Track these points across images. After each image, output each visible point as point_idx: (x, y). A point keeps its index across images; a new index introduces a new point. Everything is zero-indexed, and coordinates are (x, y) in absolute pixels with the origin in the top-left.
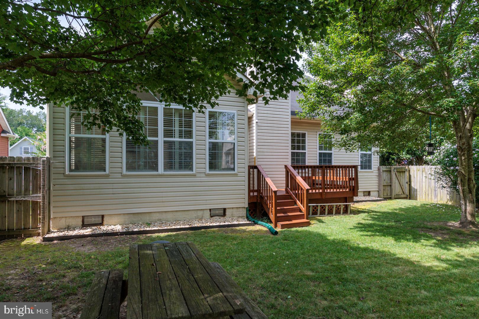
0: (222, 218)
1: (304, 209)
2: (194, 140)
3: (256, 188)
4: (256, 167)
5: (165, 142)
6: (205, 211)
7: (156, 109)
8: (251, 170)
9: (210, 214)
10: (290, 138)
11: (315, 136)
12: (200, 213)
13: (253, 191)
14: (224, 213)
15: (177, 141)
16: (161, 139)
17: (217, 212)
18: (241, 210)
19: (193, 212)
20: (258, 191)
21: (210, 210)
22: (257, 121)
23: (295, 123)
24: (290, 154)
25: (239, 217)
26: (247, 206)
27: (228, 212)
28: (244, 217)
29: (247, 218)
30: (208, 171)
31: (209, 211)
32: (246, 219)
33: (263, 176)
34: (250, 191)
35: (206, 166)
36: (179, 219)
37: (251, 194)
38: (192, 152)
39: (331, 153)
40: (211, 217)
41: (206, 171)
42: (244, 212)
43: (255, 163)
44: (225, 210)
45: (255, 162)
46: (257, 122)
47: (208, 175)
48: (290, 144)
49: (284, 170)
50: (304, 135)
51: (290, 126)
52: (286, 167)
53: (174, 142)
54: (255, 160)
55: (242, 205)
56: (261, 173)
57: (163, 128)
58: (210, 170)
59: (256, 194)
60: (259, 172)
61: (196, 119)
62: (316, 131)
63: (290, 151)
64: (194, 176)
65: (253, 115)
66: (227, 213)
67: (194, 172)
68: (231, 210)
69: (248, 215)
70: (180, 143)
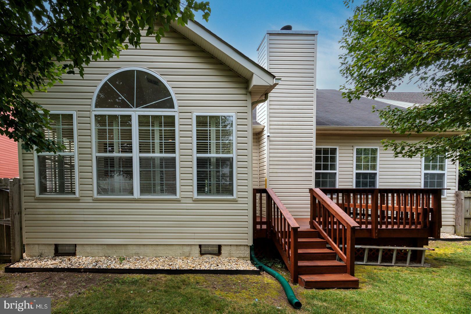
0: (216, 258)
1: (345, 257)
2: (177, 155)
3: (264, 220)
4: (264, 191)
5: (141, 159)
6: (193, 247)
7: (129, 117)
8: (258, 195)
9: (200, 251)
10: (314, 155)
11: (351, 151)
12: (187, 249)
13: (261, 223)
14: (218, 251)
15: (157, 157)
16: (136, 155)
17: (210, 249)
18: (242, 248)
19: (177, 247)
20: (268, 223)
21: (200, 246)
22: (269, 134)
23: (321, 136)
24: (313, 175)
25: (239, 258)
26: (251, 243)
27: (224, 251)
28: (247, 259)
29: (252, 259)
30: (196, 196)
31: (198, 247)
32: (249, 262)
33: (275, 204)
34: (255, 223)
35: (193, 189)
36: (160, 255)
37: (258, 227)
38: (175, 171)
39: (375, 174)
40: (202, 254)
41: (193, 195)
42: (247, 252)
43: (266, 187)
44: (220, 247)
45: (266, 185)
46: (268, 136)
47: (196, 201)
48: (314, 163)
49: (309, 194)
50: (334, 151)
51: (314, 139)
52: (311, 190)
53: (153, 159)
54: (266, 183)
55: (245, 242)
56: (272, 199)
57: (138, 141)
58: (198, 195)
59: (264, 227)
60: (269, 198)
61: (179, 127)
62: (352, 145)
63: (314, 171)
64: (178, 201)
65: (263, 129)
66: (222, 252)
67: (178, 196)
68: (228, 248)
69: (253, 256)
70: (162, 159)
